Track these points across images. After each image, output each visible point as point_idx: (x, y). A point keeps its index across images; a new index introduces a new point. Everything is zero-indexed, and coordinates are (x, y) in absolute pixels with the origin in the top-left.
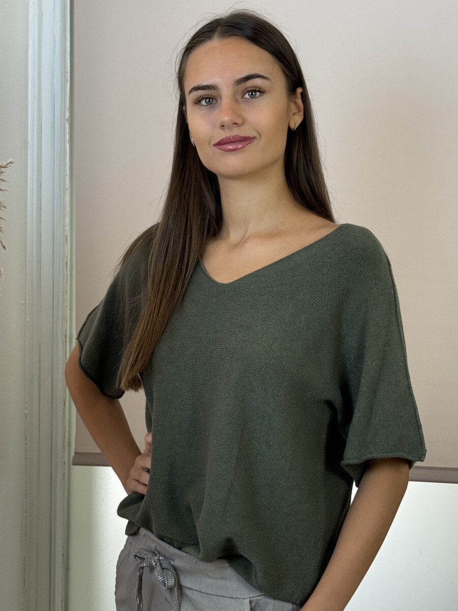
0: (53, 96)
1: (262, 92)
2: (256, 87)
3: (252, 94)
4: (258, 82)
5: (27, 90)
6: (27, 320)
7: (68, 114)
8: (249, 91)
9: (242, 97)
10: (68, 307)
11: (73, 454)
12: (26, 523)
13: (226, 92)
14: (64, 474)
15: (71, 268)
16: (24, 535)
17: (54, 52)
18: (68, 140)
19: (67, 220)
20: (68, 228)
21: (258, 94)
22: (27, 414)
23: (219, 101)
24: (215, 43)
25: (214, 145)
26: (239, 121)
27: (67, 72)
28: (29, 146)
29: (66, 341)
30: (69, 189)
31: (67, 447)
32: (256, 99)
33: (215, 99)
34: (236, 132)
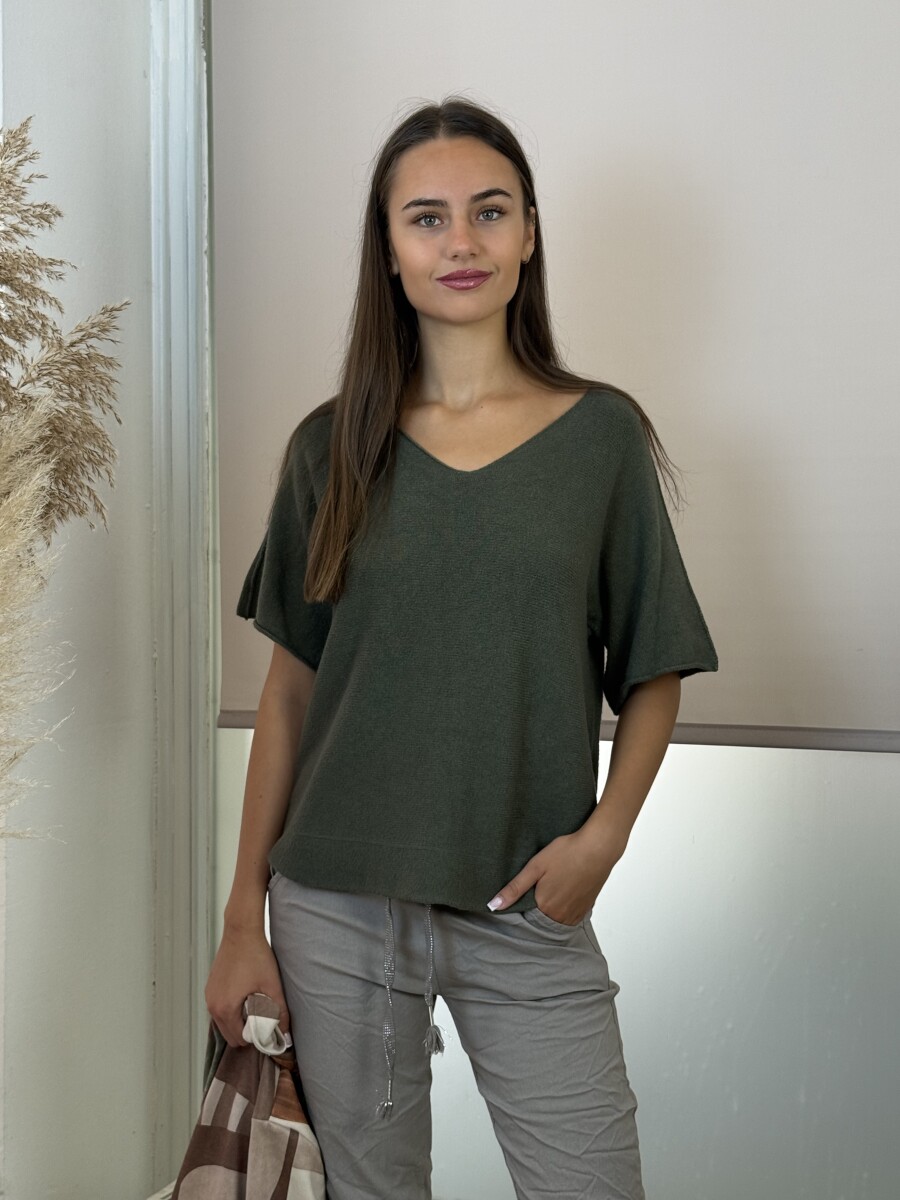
0: (186, 218)
1: (501, 212)
2: (495, 207)
3: (487, 215)
4: (497, 200)
5: (148, 211)
6: (154, 530)
7: (206, 245)
10: (210, 512)
11: (218, 713)
12: (156, 805)
13: (458, 211)
14: (208, 740)
15: (214, 459)
16: (154, 823)
17: (186, 157)
18: (206, 280)
19: (207, 392)
20: (208, 403)
21: (495, 215)
22: (156, 659)
23: (446, 222)
24: (442, 145)
25: (438, 279)
26: (476, 251)
27: (204, 185)
28: (153, 289)
29: (208, 559)
30: (210, 349)
31: (211, 704)
32: (494, 222)
33: (440, 219)
34: (471, 266)
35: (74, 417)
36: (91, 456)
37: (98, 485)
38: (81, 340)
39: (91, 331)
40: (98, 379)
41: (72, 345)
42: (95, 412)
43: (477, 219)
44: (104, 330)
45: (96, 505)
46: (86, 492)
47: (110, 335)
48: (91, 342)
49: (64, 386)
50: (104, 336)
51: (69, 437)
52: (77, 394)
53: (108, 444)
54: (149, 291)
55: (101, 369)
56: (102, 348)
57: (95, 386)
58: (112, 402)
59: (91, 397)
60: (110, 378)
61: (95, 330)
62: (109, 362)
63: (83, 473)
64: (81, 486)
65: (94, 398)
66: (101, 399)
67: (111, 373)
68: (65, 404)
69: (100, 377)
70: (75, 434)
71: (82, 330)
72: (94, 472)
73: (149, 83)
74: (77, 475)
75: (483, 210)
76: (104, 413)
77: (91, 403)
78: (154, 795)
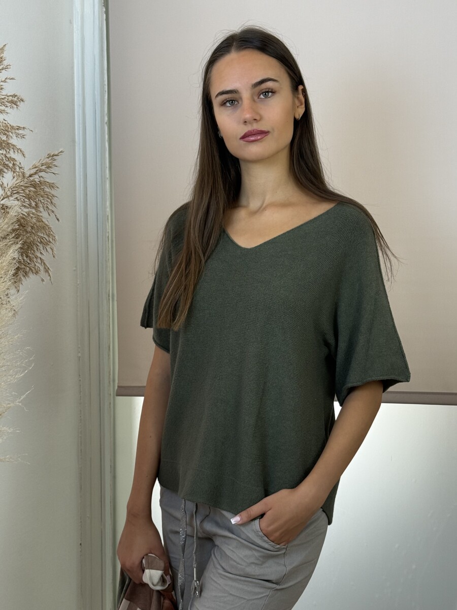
0: (95, 104)
1: (273, 92)
2: (269, 89)
3: (265, 94)
4: (270, 84)
5: (73, 99)
6: (78, 283)
7: (106, 119)
8: (263, 93)
9: (258, 98)
10: (110, 272)
11: (116, 388)
12: (81, 441)
13: (246, 95)
14: (110, 403)
15: (112, 241)
16: (80, 451)
17: (95, 69)
18: (107, 139)
19: (108, 204)
20: (108, 209)
21: (270, 94)
22: (80, 357)
23: (240, 102)
24: (233, 57)
25: (240, 138)
26: (257, 118)
27: (105, 85)
28: (76, 145)
29: (109, 299)
30: (109, 179)
31: (112, 383)
32: (269, 99)
33: (237, 101)
34: (255, 127)
35: (32, 218)
36: (42, 240)
37: (46, 257)
38: (36, 173)
39: (41, 168)
40: (46, 196)
41: (31, 176)
42: (44, 214)
44: (49, 167)
45: (45, 268)
46: (39, 261)
47: (53, 170)
48: (41, 174)
49: (26, 200)
50: (48, 170)
51: (29, 229)
52: (33, 204)
53: (52, 233)
54: (74, 146)
55: (47, 190)
56: (48, 177)
57: (44, 200)
58: (54, 209)
59: (41, 206)
60: (52, 195)
61: (43, 167)
62: (52, 186)
63: (37, 250)
64: (36, 257)
65: (43, 207)
66: (47, 207)
67: (53, 192)
68: (26, 210)
69: (47, 194)
70: (32, 228)
71: (36, 167)
72: (44, 249)
73: (73, 27)
74: (34, 251)
76: (49, 215)
77: (41, 209)
78: (80, 435)
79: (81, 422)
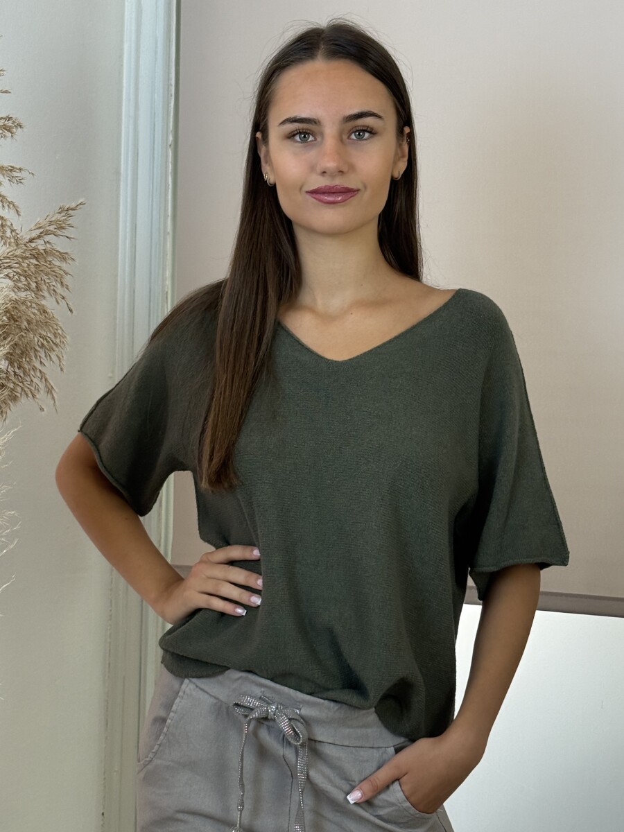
0: (153, 115)
1: (372, 132)
3: (359, 134)
4: (368, 121)
7: (171, 138)
8: (357, 131)
12: (110, 650)
16: (107, 666)
18: (170, 171)
19: (168, 273)
20: (168, 282)
21: (367, 135)
23: (319, 139)
24: (319, 66)
25: (307, 192)
26: (345, 169)
28: (122, 178)
32: (365, 142)
33: (313, 136)
34: (339, 182)
36: (45, 342)
37: (49, 368)
38: (39, 237)
39: (48, 228)
40: (53, 273)
41: (31, 241)
42: (49, 303)
43: (349, 138)
44: (61, 228)
45: (46, 385)
46: (38, 374)
47: (66, 232)
48: (47, 238)
49: (22, 278)
50: (59, 232)
52: (34, 285)
53: (60, 331)
54: (118, 180)
55: (57, 263)
56: (58, 244)
57: (49, 279)
58: (65, 293)
59: (45, 288)
60: (64, 271)
61: (52, 228)
62: (63, 257)
63: (36, 358)
64: (34, 369)
65: (48, 289)
66: (54, 290)
67: (65, 266)
68: (22, 294)
69: (55, 270)
70: (29, 322)
71: (40, 228)
72: (46, 356)
74: (31, 359)
75: (354, 130)
76: (58, 302)
77: (46, 294)
78: (108, 640)
79: (110, 620)
